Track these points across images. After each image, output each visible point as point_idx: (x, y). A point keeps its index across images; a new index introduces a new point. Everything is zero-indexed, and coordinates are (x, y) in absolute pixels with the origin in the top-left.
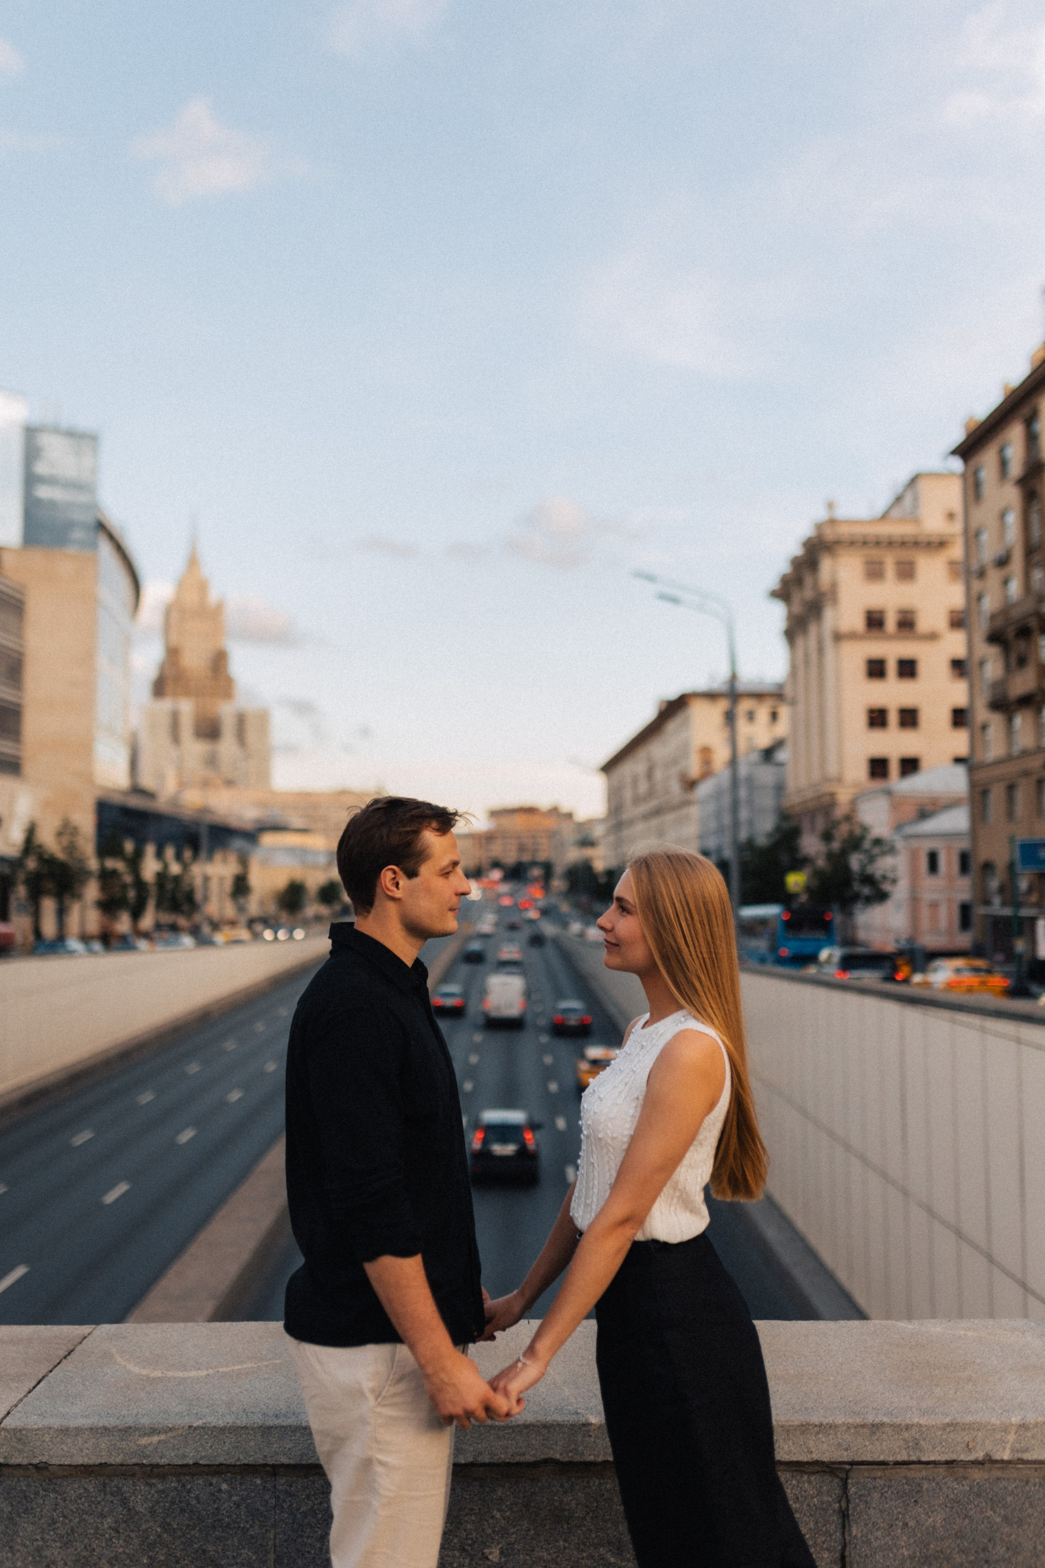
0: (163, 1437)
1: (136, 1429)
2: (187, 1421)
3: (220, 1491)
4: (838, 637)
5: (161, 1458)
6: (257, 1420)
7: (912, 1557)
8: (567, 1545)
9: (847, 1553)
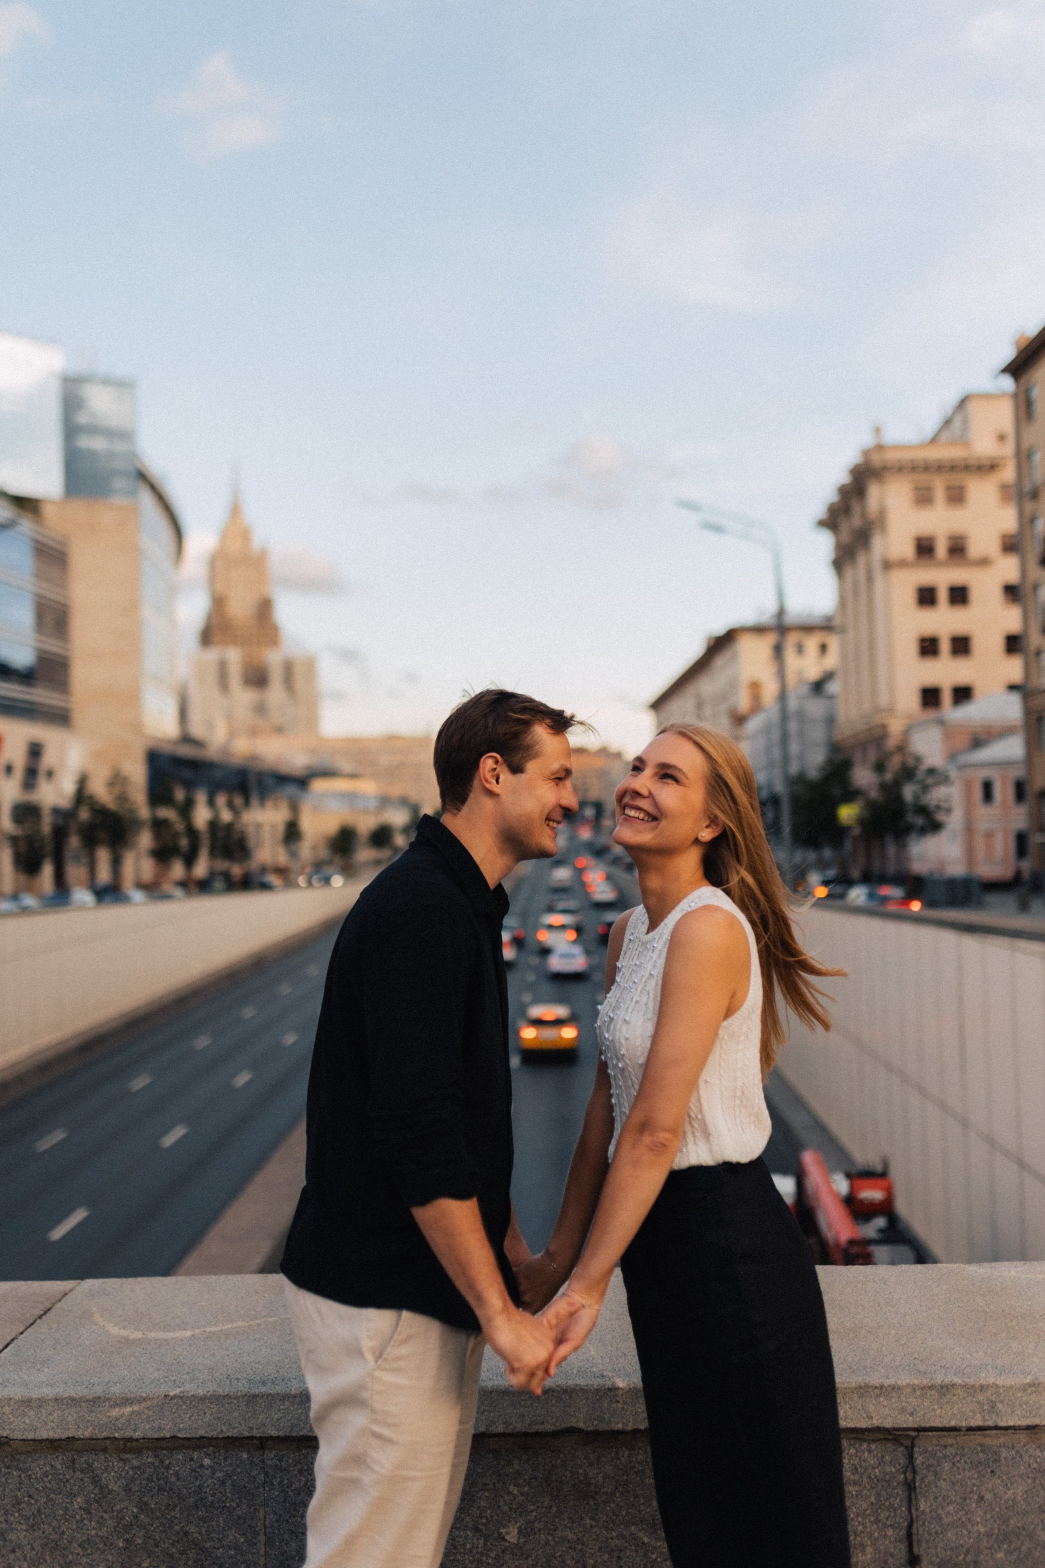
0: (136, 1408)
1: (107, 1399)
2: (162, 1390)
3: (202, 1466)
4: (887, 565)
5: (135, 1431)
6: (242, 1387)
7: (989, 1535)
8: (593, 1523)
9: (914, 1530)
